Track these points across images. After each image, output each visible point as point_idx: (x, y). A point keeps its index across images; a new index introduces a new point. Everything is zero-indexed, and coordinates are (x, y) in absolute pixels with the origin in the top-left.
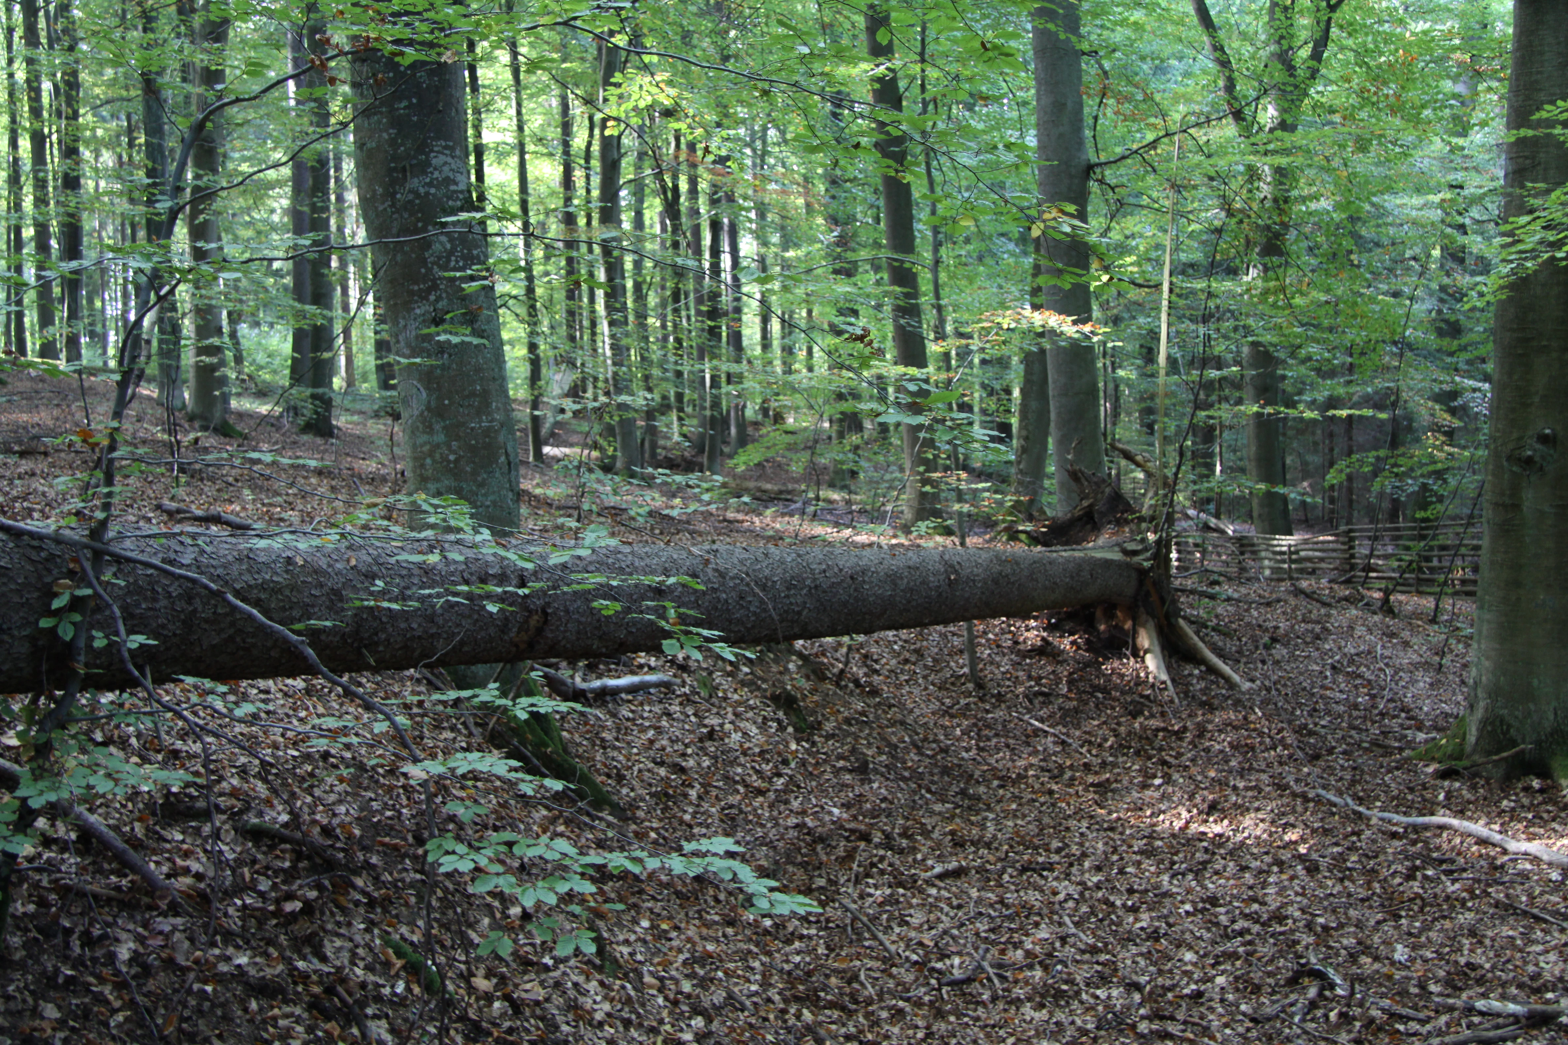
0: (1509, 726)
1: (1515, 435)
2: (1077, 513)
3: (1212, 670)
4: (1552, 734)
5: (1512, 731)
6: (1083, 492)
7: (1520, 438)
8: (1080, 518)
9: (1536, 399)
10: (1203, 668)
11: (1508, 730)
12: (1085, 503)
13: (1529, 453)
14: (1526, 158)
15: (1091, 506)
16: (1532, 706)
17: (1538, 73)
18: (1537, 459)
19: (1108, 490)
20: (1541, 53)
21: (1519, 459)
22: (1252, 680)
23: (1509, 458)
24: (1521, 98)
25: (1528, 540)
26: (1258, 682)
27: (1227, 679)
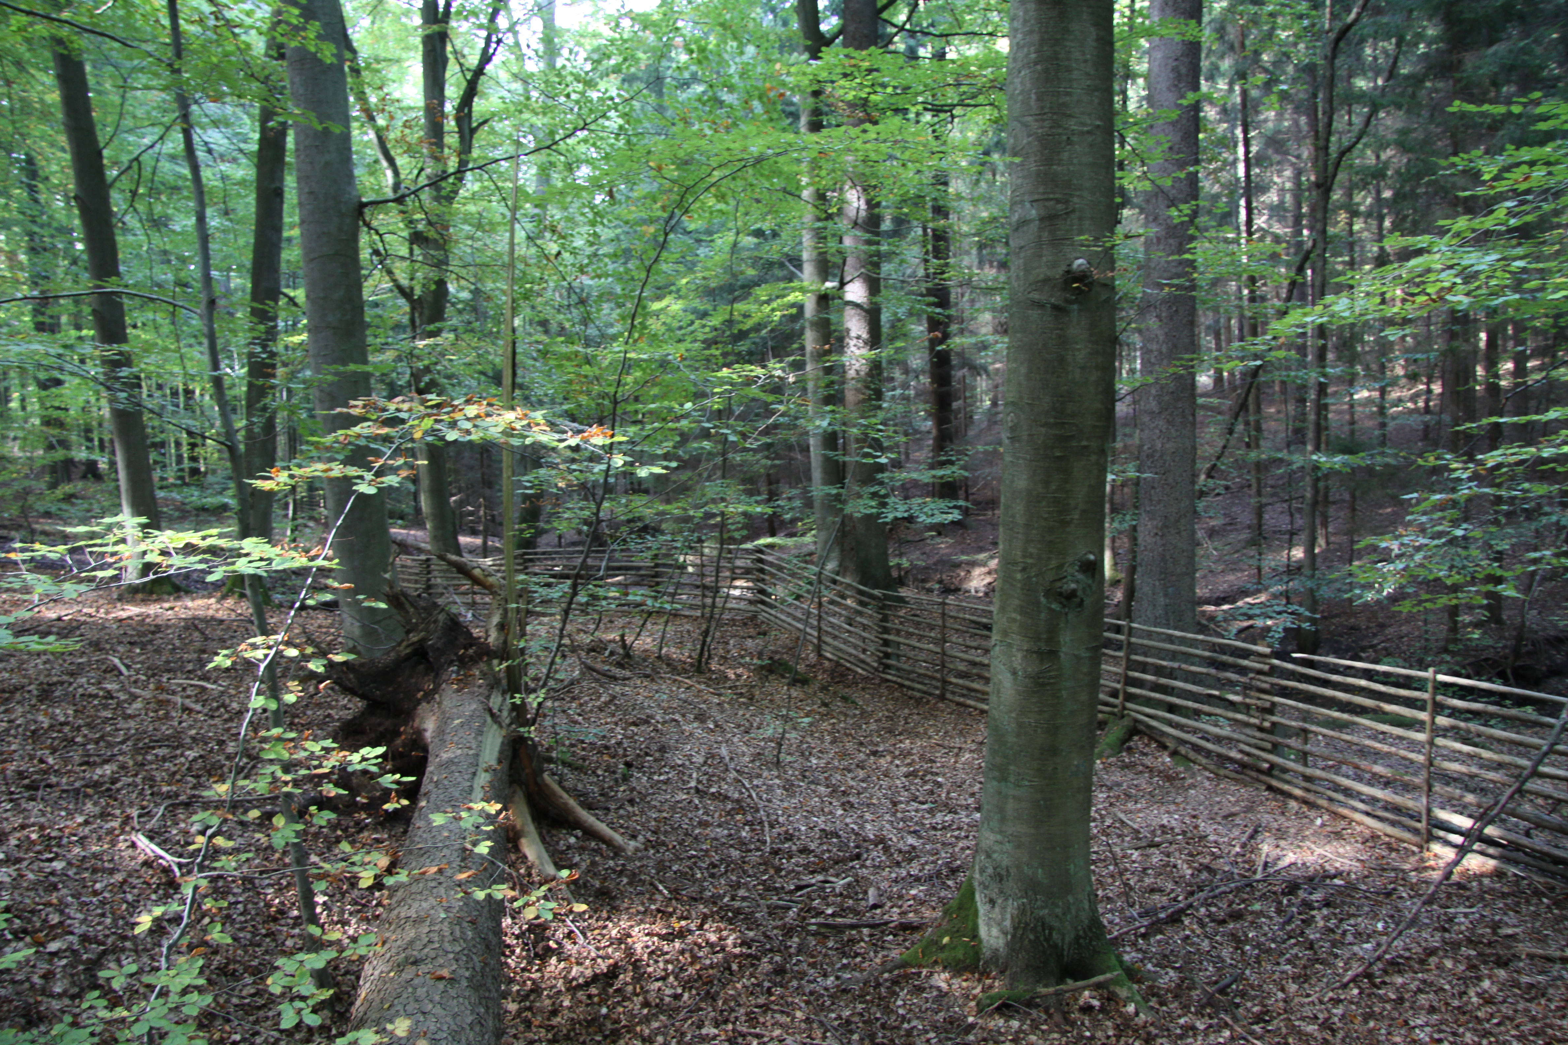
0: (1051, 929)
1: (1053, 563)
2: (404, 650)
3: (590, 834)
4: (1090, 928)
5: (1055, 935)
6: (409, 622)
7: (1060, 567)
8: (408, 658)
9: (1076, 515)
10: (579, 833)
11: (1050, 934)
12: (414, 637)
13: (1073, 586)
14: (1058, 201)
15: (423, 640)
16: (1071, 899)
17: (1068, 94)
18: (1079, 593)
19: (442, 617)
20: (1069, 70)
21: (1060, 594)
22: (634, 837)
23: (1048, 593)
24: (1047, 124)
25: (1064, 694)
26: (640, 838)
27: (609, 843)
